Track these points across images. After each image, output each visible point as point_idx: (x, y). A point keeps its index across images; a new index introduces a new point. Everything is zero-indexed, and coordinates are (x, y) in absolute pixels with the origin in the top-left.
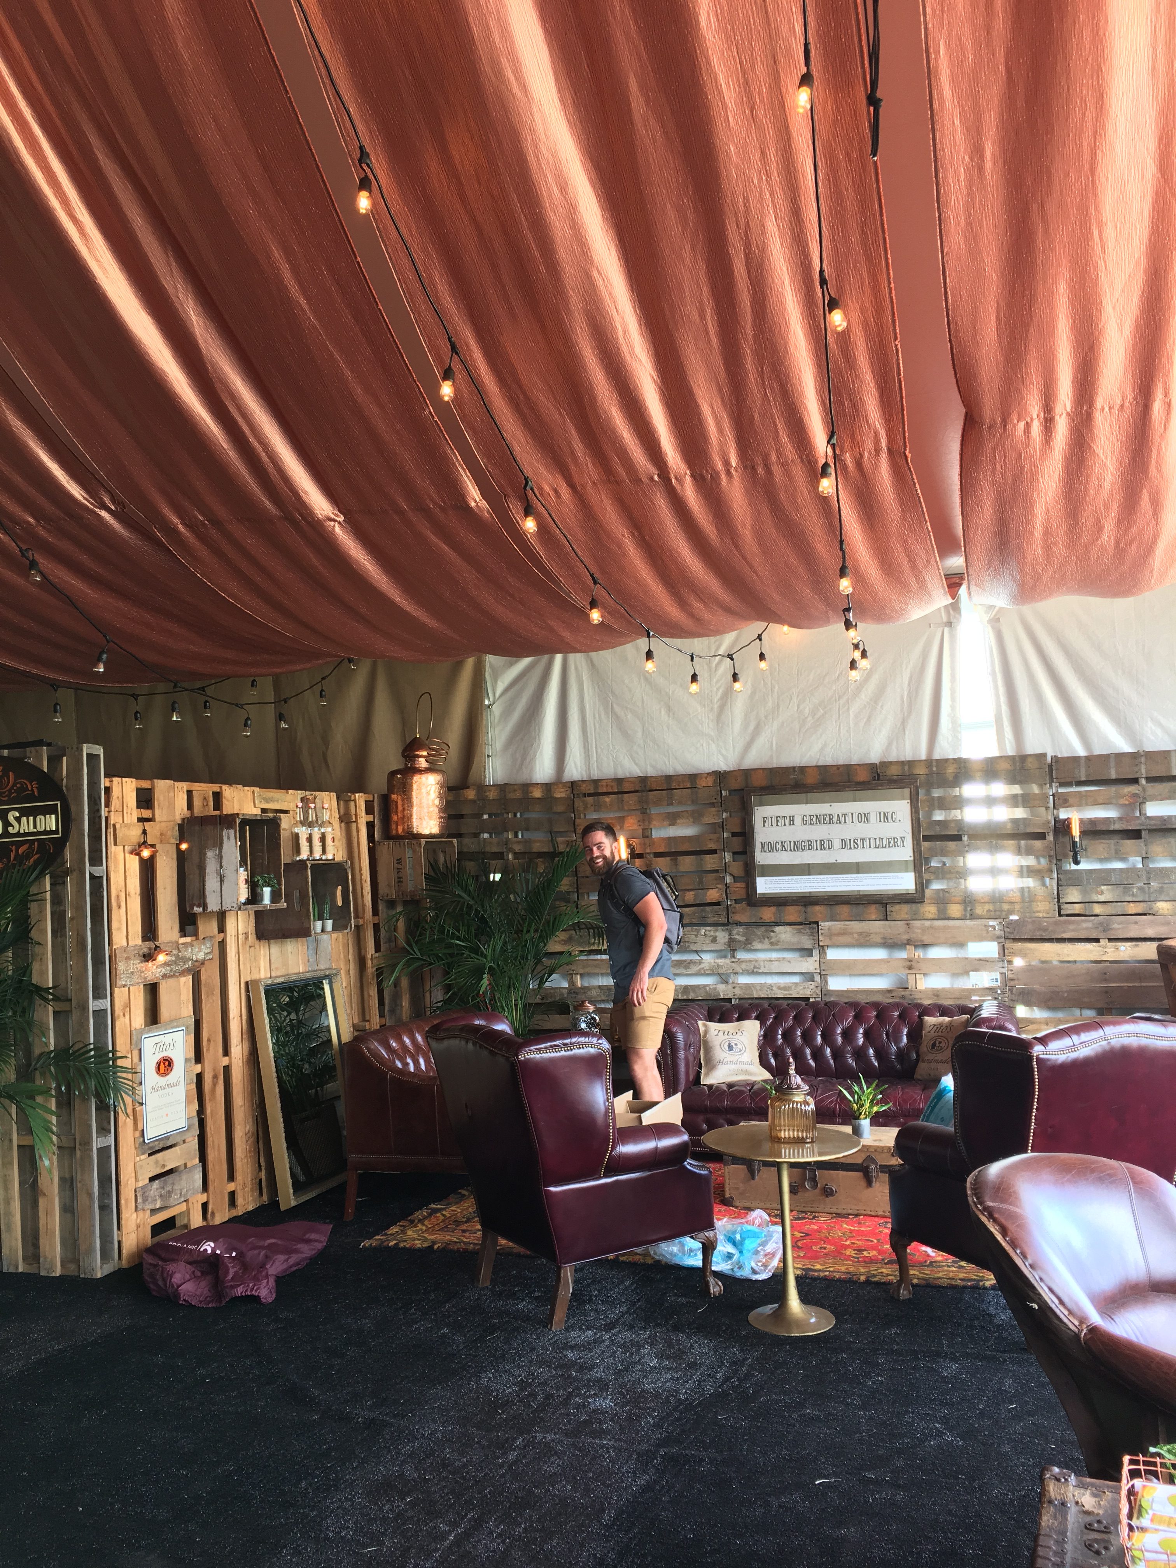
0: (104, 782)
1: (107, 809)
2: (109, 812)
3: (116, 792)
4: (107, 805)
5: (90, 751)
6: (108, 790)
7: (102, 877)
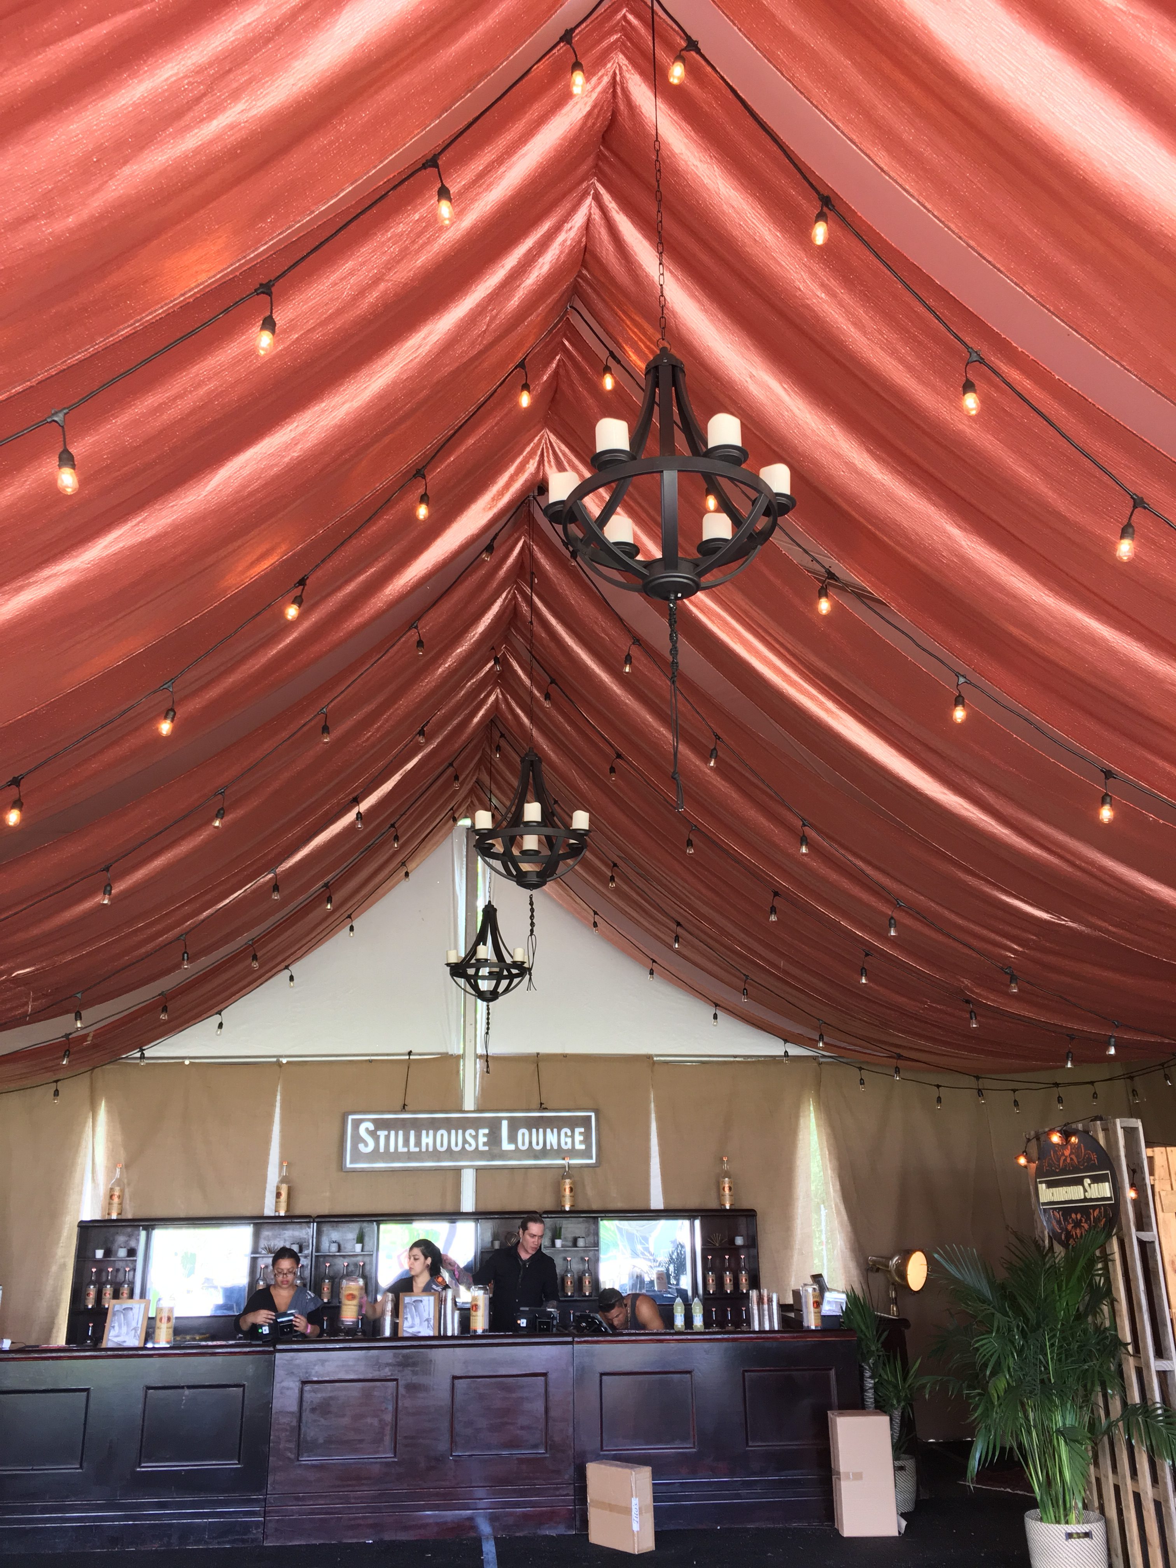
0: (1145, 1152)
1: (1152, 1178)
2: (1154, 1180)
3: (1159, 1161)
4: (1152, 1173)
5: (1125, 1125)
6: (1151, 1159)
7: (1153, 1242)
